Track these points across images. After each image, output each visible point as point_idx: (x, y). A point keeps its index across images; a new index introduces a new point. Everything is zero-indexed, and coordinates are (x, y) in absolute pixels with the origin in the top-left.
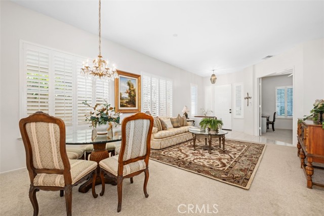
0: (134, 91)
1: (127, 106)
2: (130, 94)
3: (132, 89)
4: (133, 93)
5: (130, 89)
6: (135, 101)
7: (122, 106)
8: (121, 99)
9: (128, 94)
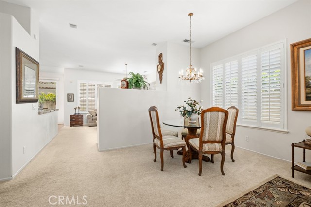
7: (310, 99)
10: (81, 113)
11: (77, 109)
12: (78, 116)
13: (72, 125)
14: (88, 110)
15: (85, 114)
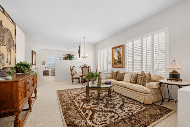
0: (120, 55)
1: (117, 64)
2: (118, 57)
3: (119, 54)
4: (120, 56)
5: (118, 55)
6: (121, 60)
7: (115, 64)
8: (115, 61)
9: (117, 58)
10: (48, 70)
11: (46, 68)
12: (47, 71)
13: (44, 75)
14: (51, 68)
15: (50, 70)
